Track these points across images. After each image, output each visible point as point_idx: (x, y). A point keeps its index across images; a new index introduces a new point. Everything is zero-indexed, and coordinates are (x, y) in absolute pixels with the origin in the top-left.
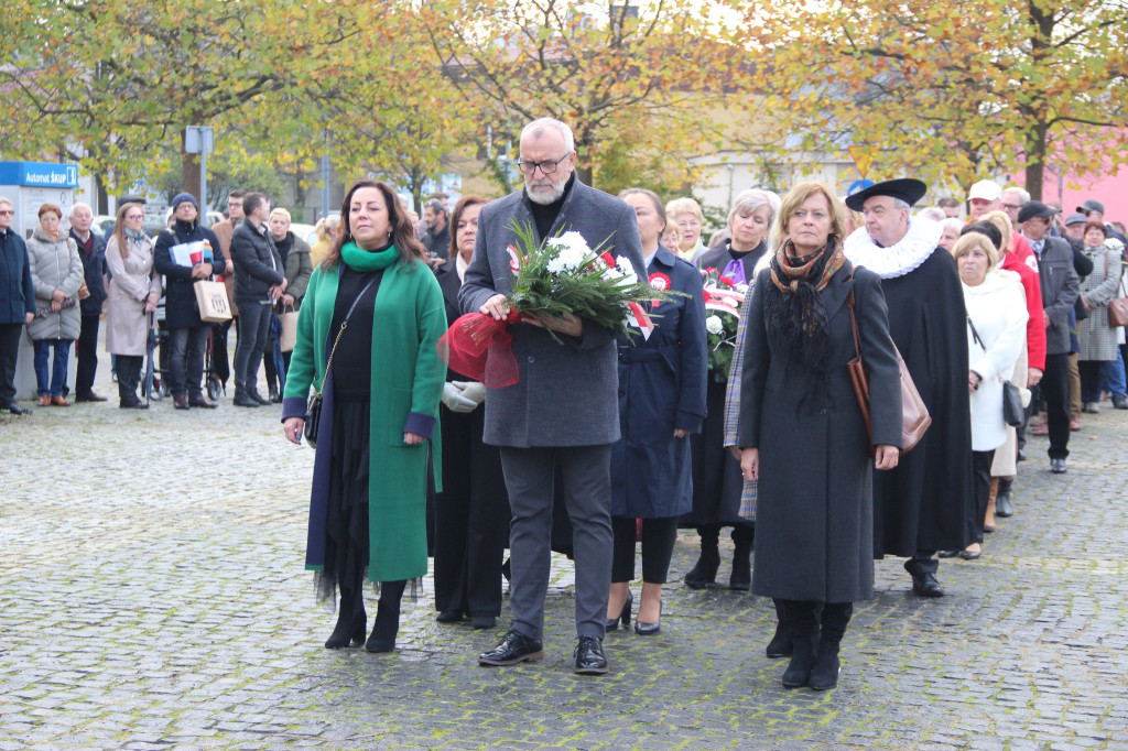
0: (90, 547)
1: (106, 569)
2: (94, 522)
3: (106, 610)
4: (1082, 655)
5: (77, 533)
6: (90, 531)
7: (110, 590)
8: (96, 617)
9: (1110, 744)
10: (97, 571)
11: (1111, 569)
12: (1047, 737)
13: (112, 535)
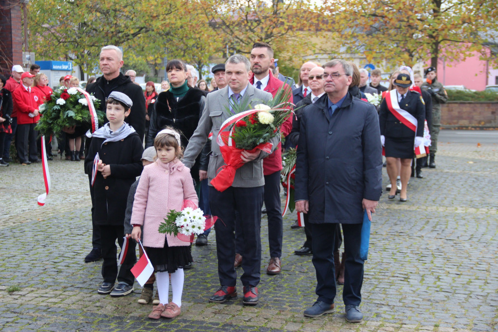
0: (78, 206)
1: (84, 214)
2: (80, 197)
3: (84, 229)
4: (451, 243)
5: (73, 201)
6: (78, 200)
7: (86, 222)
8: (81, 232)
9: (461, 276)
10: (81, 214)
11: (462, 210)
12: (438, 274)
13: (86, 201)
